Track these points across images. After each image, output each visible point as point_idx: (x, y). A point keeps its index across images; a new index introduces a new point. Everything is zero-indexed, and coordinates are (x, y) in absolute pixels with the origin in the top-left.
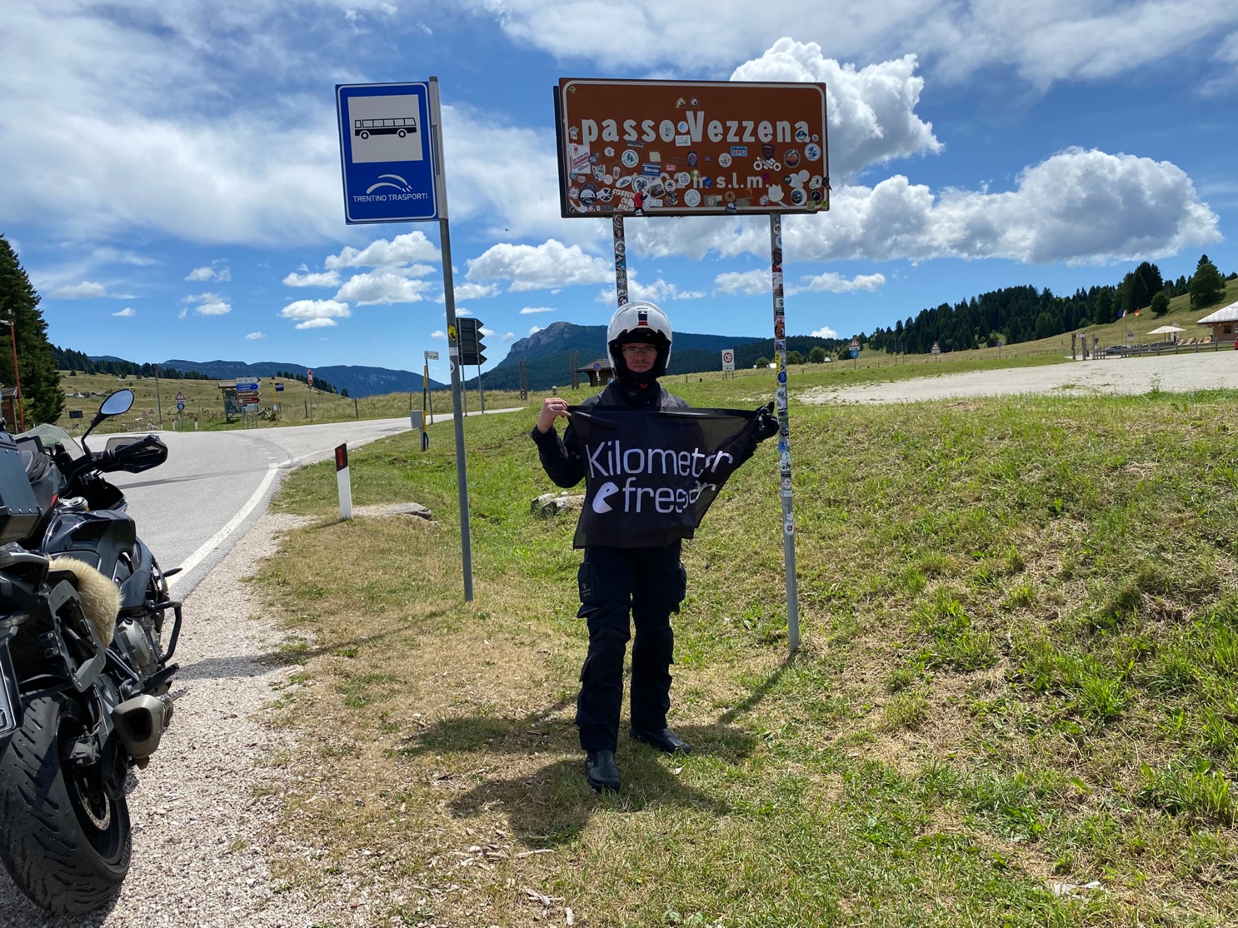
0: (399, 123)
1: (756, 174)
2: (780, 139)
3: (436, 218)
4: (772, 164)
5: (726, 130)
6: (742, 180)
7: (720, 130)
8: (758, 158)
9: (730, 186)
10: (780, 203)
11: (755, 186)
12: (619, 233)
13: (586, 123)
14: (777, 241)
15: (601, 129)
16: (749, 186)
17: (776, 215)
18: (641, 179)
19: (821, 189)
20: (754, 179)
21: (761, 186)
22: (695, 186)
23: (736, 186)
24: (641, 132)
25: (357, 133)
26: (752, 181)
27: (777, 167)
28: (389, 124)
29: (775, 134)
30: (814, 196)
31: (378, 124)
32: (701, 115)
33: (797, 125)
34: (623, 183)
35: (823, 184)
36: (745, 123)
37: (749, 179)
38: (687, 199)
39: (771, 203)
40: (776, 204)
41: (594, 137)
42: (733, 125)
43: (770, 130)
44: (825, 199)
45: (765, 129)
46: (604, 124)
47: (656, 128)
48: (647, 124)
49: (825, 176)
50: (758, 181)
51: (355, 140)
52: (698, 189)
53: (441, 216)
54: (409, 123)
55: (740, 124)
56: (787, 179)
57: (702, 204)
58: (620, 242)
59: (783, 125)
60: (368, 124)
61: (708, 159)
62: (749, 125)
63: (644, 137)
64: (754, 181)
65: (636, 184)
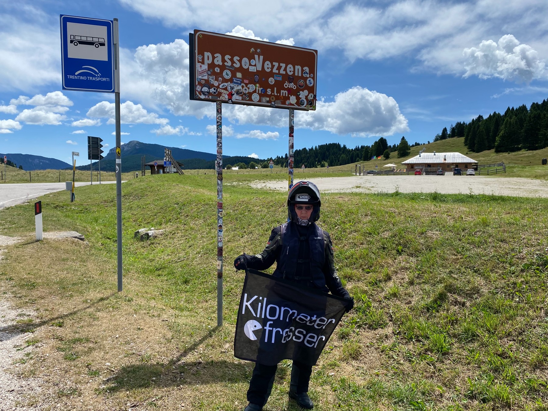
0: (95, 40)
1: (285, 89)
2: (296, 74)
3: (113, 92)
4: (292, 85)
5: (273, 66)
6: (278, 92)
7: (270, 66)
8: (286, 82)
9: (273, 94)
10: (295, 104)
11: (284, 95)
12: (219, 111)
13: (207, 54)
14: (292, 122)
15: (214, 58)
16: (282, 95)
17: (292, 110)
18: (232, 85)
19: (313, 100)
20: (284, 92)
21: (287, 95)
22: (257, 92)
23: (276, 94)
24: (233, 62)
25: (72, 42)
26: (283, 93)
27: (294, 87)
28: (90, 39)
29: (294, 71)
30: (310, 103)
31: (84, 39)
32: (261, 57)
33: (304, 68)
34: (223, 86)
35: (314, 97)
36: (281, 64)
37: (282, 91)
38: (253, 97)
39: (291, 104)
40: (293, 105)
41: (210, 61)
42: (276, 64)
43: (292, 69)
44: (314, 105)
45: (290, 68)
46: (216, 55)
47: (240, 61)
48: (236, 58)
49: (315, 94)
50: (285, 93)
51: (70, 46)
52: (258, 93)
53: (116, 91)
54: (101, 41)
55: (279, 64)
56: (298, 94)
57: (260, 101)
58: (219, 115)
59: (298, 67)
60: (78, 38)
61: (264, 79)
62: (283, 65)
63: (234, 65)
64: (284, 93)
65: (229, 87)
